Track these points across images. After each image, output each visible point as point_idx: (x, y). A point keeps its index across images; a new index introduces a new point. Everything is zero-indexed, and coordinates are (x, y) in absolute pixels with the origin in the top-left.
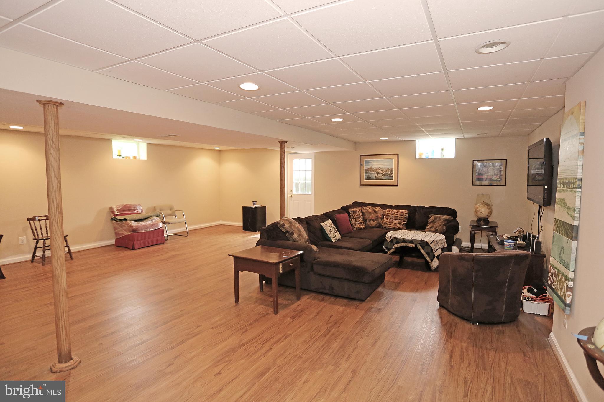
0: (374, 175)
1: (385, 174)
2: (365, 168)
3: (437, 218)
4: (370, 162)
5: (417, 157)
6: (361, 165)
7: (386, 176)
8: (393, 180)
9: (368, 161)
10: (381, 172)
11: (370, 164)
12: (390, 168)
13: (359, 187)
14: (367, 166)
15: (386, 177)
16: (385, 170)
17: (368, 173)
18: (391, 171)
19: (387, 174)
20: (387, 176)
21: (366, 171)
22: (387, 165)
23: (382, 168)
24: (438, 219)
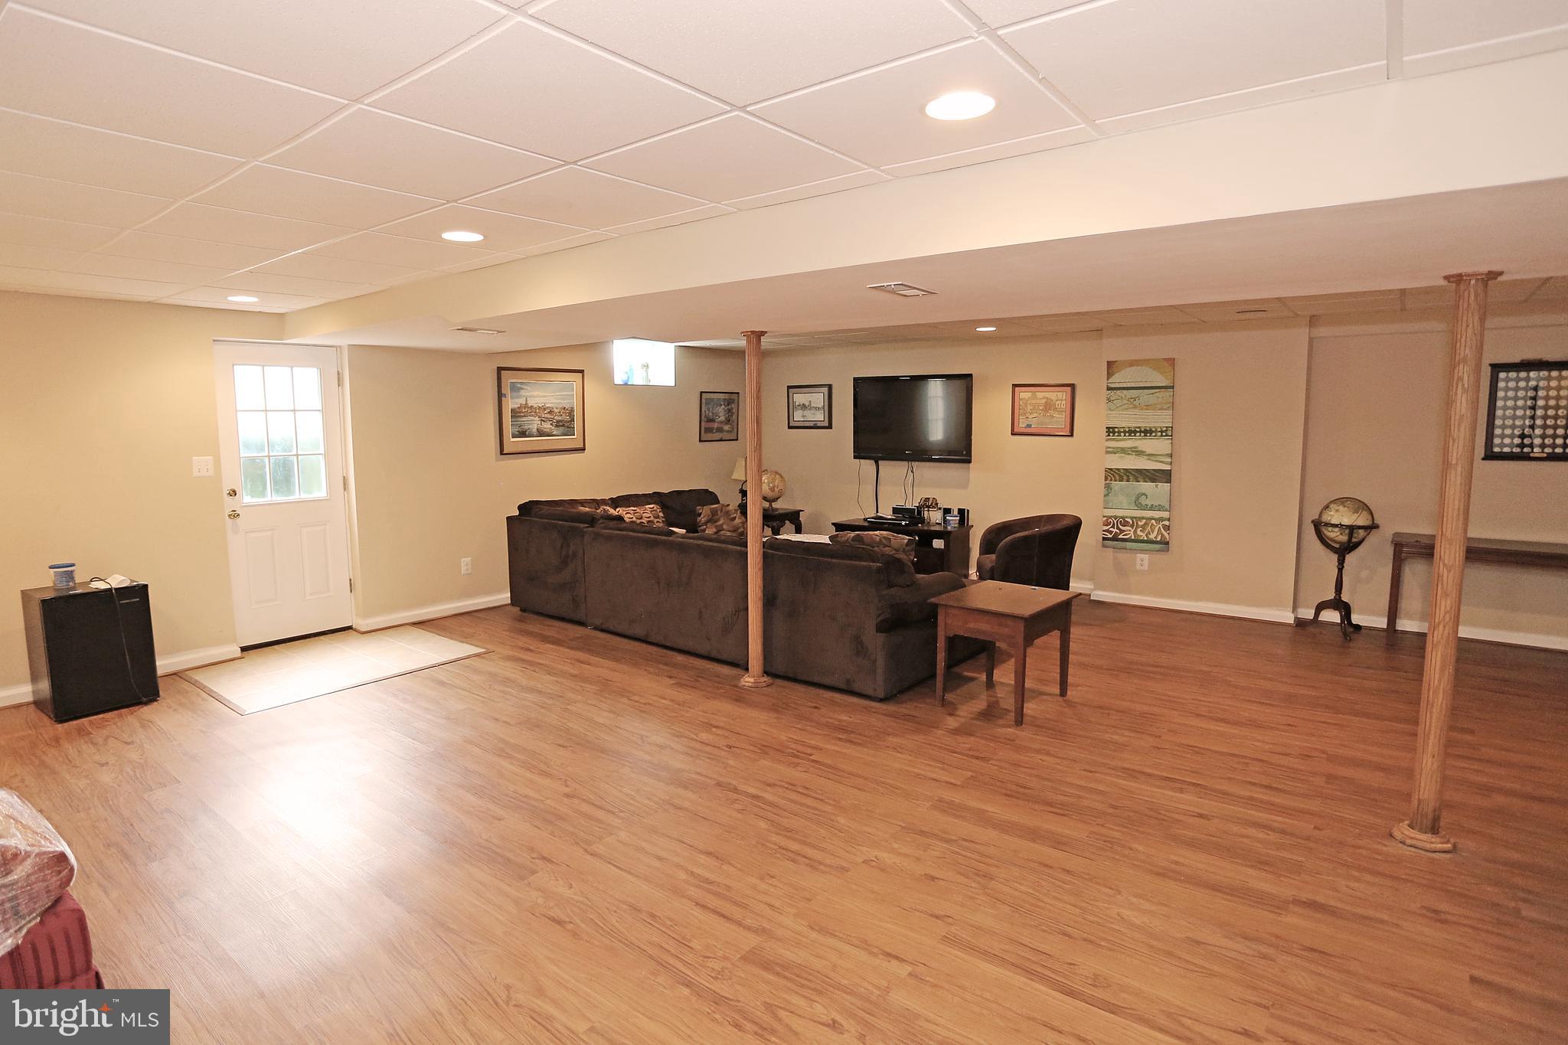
0: (533, 424)
1: (558, 422)
2: (510, 404)
3: (717, 511)
4: (522, 389)
5: (619, 379)
6: (500, 395)
7: (561, 426)
8: (575, 437)
9: (519, 385)
10: (548, 416)
11: (525, 394)
12: (566, 404)
13: (497, 460)
14: (516, 400)
15: (561, 429)
16: (556, 411)
17: (519, 419)
18: (571, 412)
19: (561, 421)
20: (563, 425)
21: (515, 413)
22: (561, 399)
23: (550, 405)
24: (719, 512)
